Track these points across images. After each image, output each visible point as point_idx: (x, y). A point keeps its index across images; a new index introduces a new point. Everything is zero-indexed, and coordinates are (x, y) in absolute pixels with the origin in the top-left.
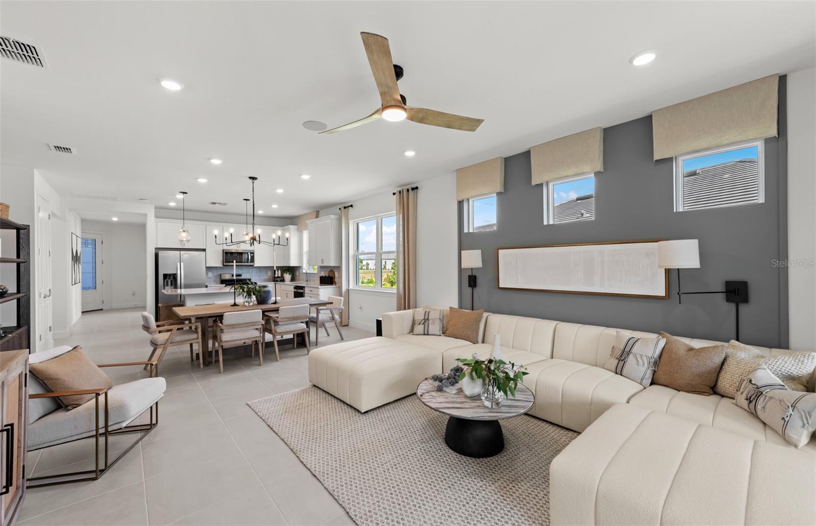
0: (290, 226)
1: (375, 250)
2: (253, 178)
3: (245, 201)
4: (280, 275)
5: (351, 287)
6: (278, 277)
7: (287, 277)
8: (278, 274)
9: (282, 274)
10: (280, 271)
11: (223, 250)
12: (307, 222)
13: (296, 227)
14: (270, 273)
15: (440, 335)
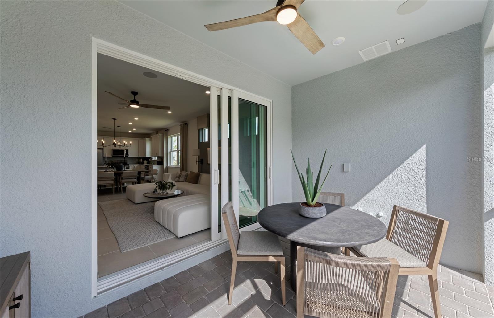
0: (146, 138)
1: (176, 150)
2: (115, 119)
3: (118, 127)
4: (142, 161)
5: (168, 166)
6: (141, 162)
7: (145, 162)
8: (141, 160)
9: (143, 161)
10: (142, 160)
11: (112, 149)
12: (152, 136)
13: (149, 138)
14: (137, 160)
15: (183, 182)
